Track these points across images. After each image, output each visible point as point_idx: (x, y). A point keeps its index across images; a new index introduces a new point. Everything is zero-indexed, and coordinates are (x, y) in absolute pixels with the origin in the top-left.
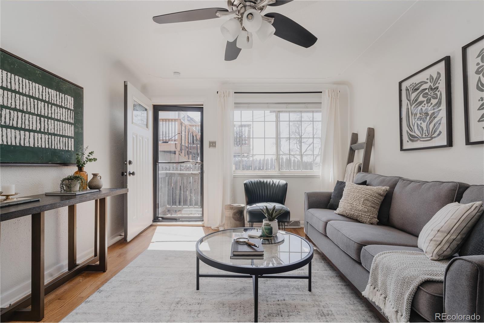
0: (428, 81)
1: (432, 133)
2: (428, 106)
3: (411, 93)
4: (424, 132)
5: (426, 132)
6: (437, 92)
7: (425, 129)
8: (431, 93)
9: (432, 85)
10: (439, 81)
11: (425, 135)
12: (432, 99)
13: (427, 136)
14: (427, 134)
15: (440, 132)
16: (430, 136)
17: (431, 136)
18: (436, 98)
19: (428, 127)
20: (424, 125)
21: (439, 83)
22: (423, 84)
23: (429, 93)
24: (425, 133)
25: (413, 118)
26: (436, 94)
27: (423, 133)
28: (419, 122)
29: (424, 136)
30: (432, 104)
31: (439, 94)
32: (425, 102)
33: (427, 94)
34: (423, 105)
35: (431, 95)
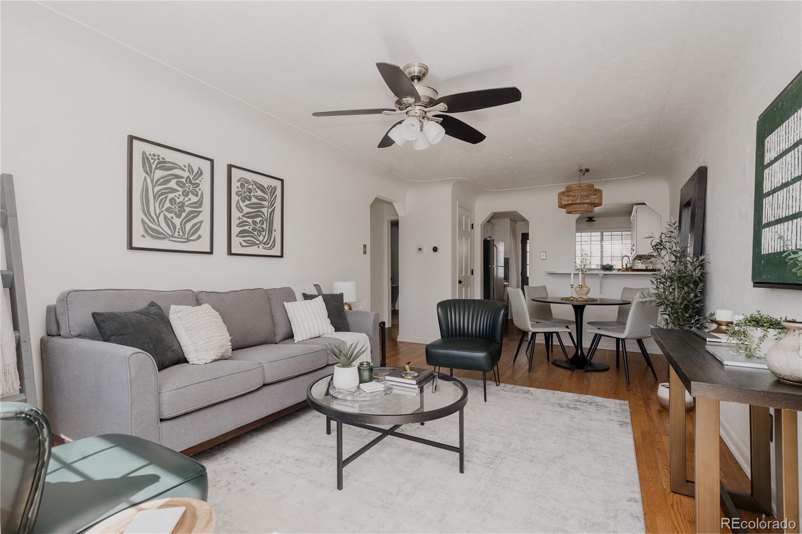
0: (186, 169)
1: (188, 234)
2: (185, 200)
3: (154, 167)
4: (177, 230)
5: (181, 231)
6: (197, 189)
7: (178, 226)
8: (189, 186)
9: (191, 177)
10: (200, 179)
11: (178, 235)
12: (190, 193)
13: (182, 236)
14: (181, 234)
15: (200, 237)
16: (186, 237)
17: (188, 237)
18: (197, 195)
19: (183, 224)
20: (177, 221)
21: (200, 181)
22: (178, 168)
23: (187, 185)
24: (179, 232)
25: (157, 205)
26: (197, 193)
27: (175, 231)
28: (169, 215)
29: (176, 235)
30: (190, 199)
31: (200, 193)
32: (180, 193)
33: (182, 182)
34: (177, 194)
35: (189, 189)
